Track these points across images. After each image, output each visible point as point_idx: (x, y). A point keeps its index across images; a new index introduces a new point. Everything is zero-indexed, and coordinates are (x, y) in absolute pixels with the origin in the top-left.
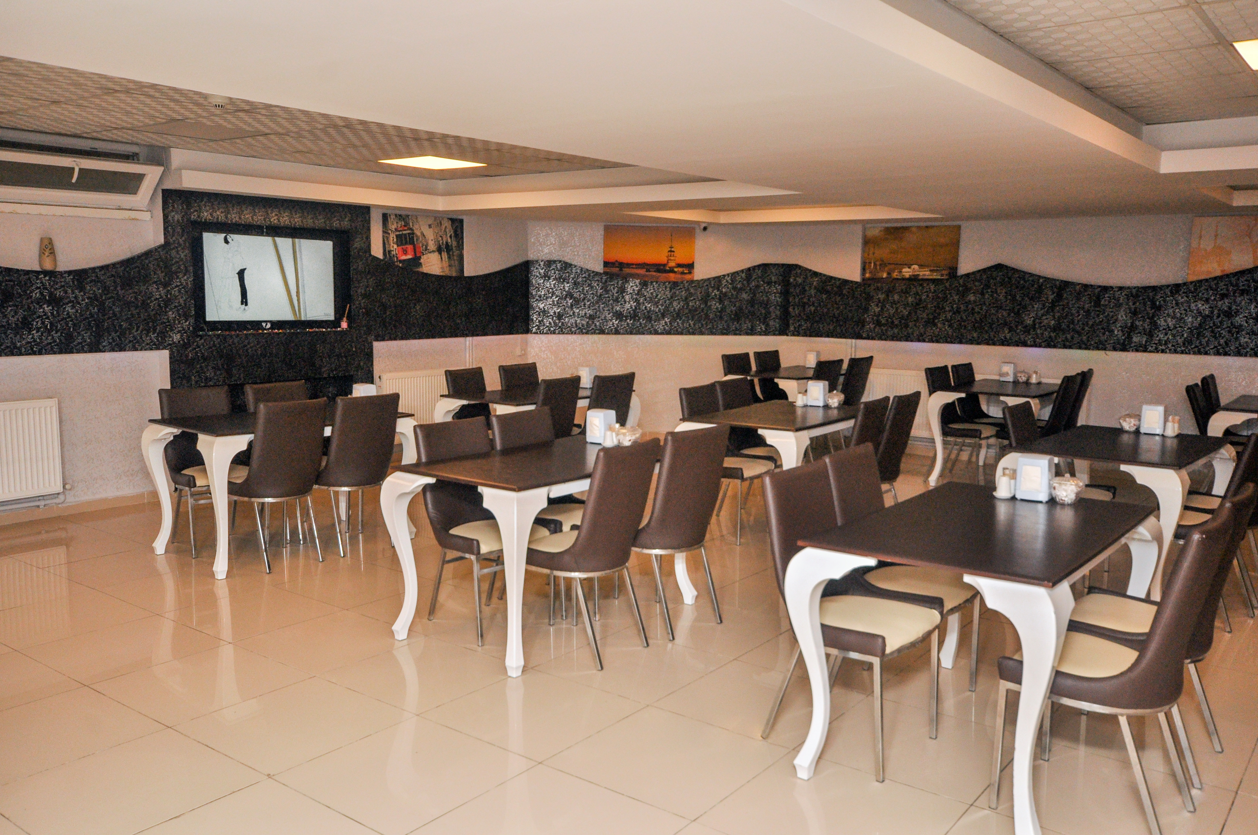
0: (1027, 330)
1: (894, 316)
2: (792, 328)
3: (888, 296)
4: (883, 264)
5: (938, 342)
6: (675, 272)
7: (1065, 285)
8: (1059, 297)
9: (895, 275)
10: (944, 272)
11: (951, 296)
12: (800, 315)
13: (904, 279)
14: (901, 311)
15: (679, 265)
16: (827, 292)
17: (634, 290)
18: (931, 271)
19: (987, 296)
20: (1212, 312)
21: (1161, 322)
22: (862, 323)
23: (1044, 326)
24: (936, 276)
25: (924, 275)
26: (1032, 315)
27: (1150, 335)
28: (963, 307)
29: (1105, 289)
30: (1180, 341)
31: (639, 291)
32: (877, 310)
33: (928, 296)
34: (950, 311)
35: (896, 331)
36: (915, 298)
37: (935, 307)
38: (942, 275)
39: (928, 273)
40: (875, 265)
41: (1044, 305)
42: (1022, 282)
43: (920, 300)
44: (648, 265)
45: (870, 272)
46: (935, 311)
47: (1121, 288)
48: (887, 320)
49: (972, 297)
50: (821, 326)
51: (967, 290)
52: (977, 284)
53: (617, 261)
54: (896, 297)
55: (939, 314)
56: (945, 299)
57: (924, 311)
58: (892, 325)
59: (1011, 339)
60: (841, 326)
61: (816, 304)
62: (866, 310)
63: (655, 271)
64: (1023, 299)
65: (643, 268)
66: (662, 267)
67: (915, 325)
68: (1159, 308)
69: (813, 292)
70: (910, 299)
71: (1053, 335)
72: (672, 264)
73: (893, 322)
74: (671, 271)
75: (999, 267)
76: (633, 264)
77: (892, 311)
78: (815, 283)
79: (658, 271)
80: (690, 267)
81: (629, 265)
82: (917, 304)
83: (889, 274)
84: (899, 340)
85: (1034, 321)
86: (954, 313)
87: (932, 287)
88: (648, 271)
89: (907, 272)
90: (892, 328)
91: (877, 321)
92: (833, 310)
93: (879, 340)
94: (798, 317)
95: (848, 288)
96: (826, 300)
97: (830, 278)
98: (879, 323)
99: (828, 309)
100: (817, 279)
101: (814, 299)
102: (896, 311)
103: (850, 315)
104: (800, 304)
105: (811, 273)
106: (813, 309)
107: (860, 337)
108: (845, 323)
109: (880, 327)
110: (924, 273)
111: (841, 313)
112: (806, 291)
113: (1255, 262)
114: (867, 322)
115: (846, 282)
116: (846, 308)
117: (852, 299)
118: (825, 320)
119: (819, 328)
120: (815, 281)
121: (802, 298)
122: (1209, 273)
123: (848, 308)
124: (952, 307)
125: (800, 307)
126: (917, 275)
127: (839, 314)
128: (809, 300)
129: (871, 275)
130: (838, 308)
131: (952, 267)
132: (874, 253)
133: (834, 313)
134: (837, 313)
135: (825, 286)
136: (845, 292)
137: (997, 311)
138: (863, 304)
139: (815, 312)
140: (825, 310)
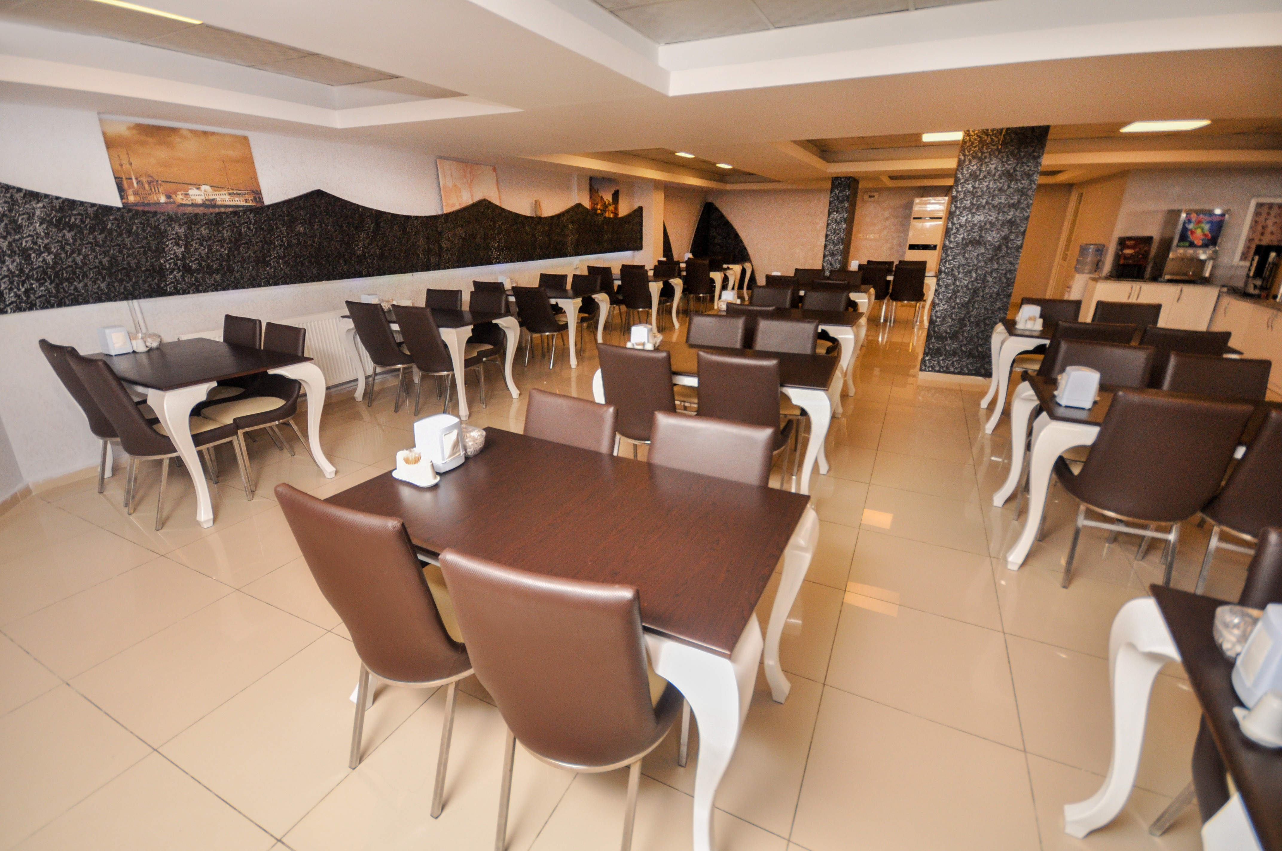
0: (360, 260)
1: (208, 258)
3: (190, 228)
4: (153, 182)
7: (381, 214)
8: (378, 225)
9: (179, 198)
10: (247, 197)
11: (277, 228)
12: (21, 271)
13: (197, 205)
14: (217, 251)
16: (71, 227)
18: (230, 194)
19: (316, 227)
20: (466, 235)
21: (444, 245)
22: (160, 272)
23: (372, 255)
24: (239, 201)
25: (223, 200)
26: (361, 244)
27: (440, 255)
28: (294, 241)
29: (408, 218)
30: (455, 258)
32: (179, 251)
33: (249, 228)
34: (280, 245)
35: (218, 277)
36: (233, 231)
37: (261, 241)
38: (246, 201)
39: (227, 197)
40: (138, 182)
41: (368, 234)
42: (345, 211)
43: (240, 234)
45: (136, 194)
46: (263, 248)
47: (417, 218)
48: (200, 265)
49: (300, 228)
50: (79, 285)
51: (292, 220)
54: (204, 231)
55: (269, 251)
56: (270, 231)
57: (248, 248)
58: (211, 271)
59: (348, 271)
60: (121, 281)
61: (53, 250)
62: (160, 251)
64: (349, 229)
67: (242, 267)
68: (440, 234)
69: (40, 229)
70: (226, 234)
71: (381, 263)
73: (209, 267)
75: (319, 194)
77: (204, 251)
78: (38, 212)
82: (237, 240)
83: (168, 197)
85: (363, 251)
86: (286, 248)
89: (198, 195)
90: (211, 275)
91: (184, 266)
92: (96, 257)
93: (194, 293)
94: (19, 276)
95: (115, 219)
96: (75, 240)
97: (71, 204)
98: (187, 269)
99: (86, 256)
100: (40, 205)
101: (46, 241)
102: (210, 249)
103: (133, 263)
104: (13, 252)
105: (22, 194)
106: (50, 259)
107: (162, 293)
108: (128, 275)
109: (192, 275)
110: (224, 197)
111: (113, 261)
112: (20, 226)
113: (472, 199)
114: (167, 270)
115: (107, 210)
116: (120, 252)
117: (129, 236)
118: (85, 275)
119: (76, 289)
120: (38, 208)
121: (14, 240)
122: (453, 205)
123: (125, 251)
124: (282, 241)
125: (16, 258)
126: (213, 200)
127: (110, 262)
128: (35, 243)
129: (138, 198)
130: (106, 253)
131: (253, 192)
132: (131, 164)
133: (101, 262)
134: (105, 261)
135: (65, 217)
136: (109, 226)
137: (329, 243)
138: (153, 244)
139: (55, 263)
140: (79, 259)
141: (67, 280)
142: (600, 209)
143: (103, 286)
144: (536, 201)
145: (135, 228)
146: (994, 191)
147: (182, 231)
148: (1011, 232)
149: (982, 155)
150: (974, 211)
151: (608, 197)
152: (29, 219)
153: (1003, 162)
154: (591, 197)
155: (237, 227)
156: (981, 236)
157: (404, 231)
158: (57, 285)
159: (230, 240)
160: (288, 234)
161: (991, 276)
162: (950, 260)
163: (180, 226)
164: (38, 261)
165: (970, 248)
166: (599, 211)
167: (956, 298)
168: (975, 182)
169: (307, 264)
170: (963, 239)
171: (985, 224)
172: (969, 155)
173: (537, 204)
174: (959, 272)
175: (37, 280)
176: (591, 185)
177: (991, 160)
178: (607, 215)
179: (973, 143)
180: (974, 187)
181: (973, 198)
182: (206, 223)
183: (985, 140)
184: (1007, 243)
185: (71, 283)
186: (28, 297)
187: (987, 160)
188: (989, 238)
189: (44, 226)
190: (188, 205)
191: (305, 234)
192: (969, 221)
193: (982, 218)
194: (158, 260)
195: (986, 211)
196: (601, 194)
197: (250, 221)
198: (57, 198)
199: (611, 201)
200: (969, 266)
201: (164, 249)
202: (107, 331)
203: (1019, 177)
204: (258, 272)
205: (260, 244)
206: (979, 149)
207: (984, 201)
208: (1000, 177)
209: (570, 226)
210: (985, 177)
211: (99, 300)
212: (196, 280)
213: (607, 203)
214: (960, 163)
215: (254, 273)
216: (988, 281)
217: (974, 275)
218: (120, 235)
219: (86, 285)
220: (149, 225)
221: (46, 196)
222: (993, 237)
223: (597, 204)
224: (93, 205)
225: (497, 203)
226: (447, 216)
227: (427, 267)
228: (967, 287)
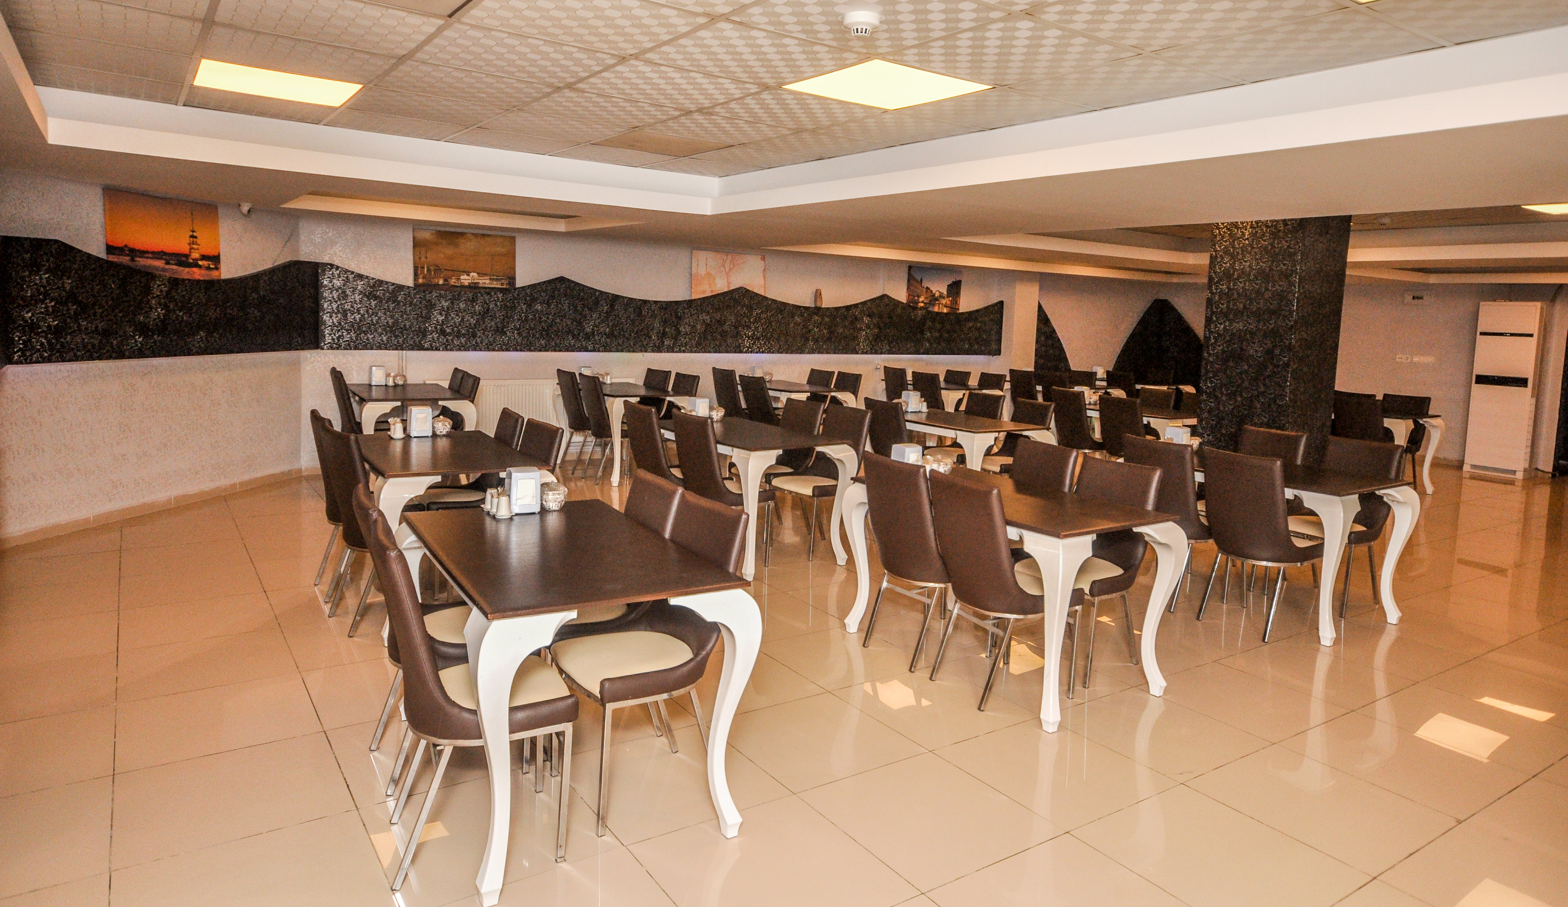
0: (588, 337)
1: (460, 325)
2: (328, 339)
3: (452, 303)
4: (438, 270)
5: (507, 350)
6: (200, 267)
7: (616, 297)
8: (612, 306)
9: (453, 281)
10: (503, 281)
11: (519, 305)
12: (340, 324)
13: (463, 287)
14: (468, 320)
15: (204, 257)
16: (376, 298)
17: (161, 291)
18: (490, 279)
19: (552, 306)
20: (711, 321)
21: (682, 329)
22: (424, 333)
23: (601, 333)
24: (497, 285)
25: (485, 283)
26: (592, 323)
27: (676, 338)
28: (531, 317)
29: (645, 302)
30: (694, 343)
31: (168, 293)
32: (441, 318)
33: (496, 305)
34: (519, 320)
35: (463, 340)
36: (483, 306)
37: (503, 315)
38: (502, 284)
39: (488, 281)
40: (429, 270)
41: (600, 315)
42: (582, 294)
43: (488, 309)
44: (165, 254)
45: (425, 277)
46: (503, 320)
47: (656, 302)
48: (453, 330)
49: (539, 307)
50: (371, 337)
51: (534, 300)
52: (542, 294)
53: (126, 246)
54: (462, 305)
55: (508, 323)
56: (513, 308)
57: (492, 320)
58: (459, 335)
59: (574, 345)
60: (397, 337)
61: (362, 312)
62: (428, 318)
63: (176, 264)
64: (583, 309)
65: (161, 259)
66: (184, 259)
67: (484, 334)
68: (679, 318)
69: (357, 298)
71: (609, 340)
72: (195, 255)
73: (459, 331)
74: (195, 265)
75: (562, 279)
76: (147, 252)
77: (458, 320)
78: (359, 287)
79: (181, 264)
80: (216, 259)
81: (143, 253)
82: (485, 313)
83: (445, 280)
84: (467, 349)
85: (593, 329)
86: (523, 322)
87: (500, 296)
88: (168, 263)
89: (465, 280)
90: (459, 338)
91: (441, 330)
92: (386, 319)
93: (443, 350)
94: (337, 327)
95: (404, 294)
96: (376, 307)
97: (381, 282)
98: (443, 332)
99: (379, 318)
100: (362, 283)
101: (359, 306)
102: (463, 319)
103: (408, 324)
104: (339, 311)
105: (353, 276)
106: (358, 317)
107: (421, 348)
108: (402, 333)
109: (445, 336)
110: (484, 281)
111: (396, 322)
112: (347, 296)
113: (728, 286)
114: (429, 331)
115: (401, 287)
116: (402, 316)
117: (410, 306)
118: (376, 330)
119: (368, 339)
120: (360, 285)
121: (341, 304)
122: (704, 292)
123: (405, 316)
124: (520, 316)
125: (339, 315)
126: (476, 283)
127: (393, 323)
128: (352, 307)
129: (425, 281)
130: (392, 317)
131: (509, 278)
132: (426, 258)
133: (387, 322)
134: (391, 321)
135: (374, 291)
136: (400, 298)
137: (562, 320)
138: (424, 312)
139: (361, 320)
140: (375, 319)
141: (364, 332)
142: (923, 302)
143: (385, 338)
144: (817, 290)
145: (415, 300)
146: (1250, 294)
147: (446, 304)
148: (1275, 346)
149: (1234, 250)
150: (1231, 317)
151: (939, 287)
152: (353, 291)
153: (1256, 259)
154: (908, 289)
155: (487, 304)
156: (1242, 349)
157: (640, 314)
158: (358, 334)
159: (480, 313)
160: (527, 310)
161: (1259, 402)
162: (1211, 377)
163: (446, 301)
164: (350, 318)
165: (1231, 364)
166: (922, 305)
167: (1221, 427)
168: (1229, 282)
169: (537, 336)
170: (1223, 351)
171: (1245, 334)
172: (1220, 251)
173: (818, 294)
174: (1222, 393)
175: (347, 330)
176: (909, 275)
177: (1244, 256)
178: (936, 309)
179: (1223, 237)
180: (1229, 289)
181: (1229, 302)
182: (465, 300)
183: (1236, 234)
184: (1272, 358)
185: (366, 334)
186: (339, 340)
187: (1240, 257)
188: (1251, 352)
189: (360, 296)
190: (457, 286)
191: (541, 311)
192: (1227, 329)
193: (1240, 326)
194: (425, 324)
195: (1245, 318)
196: (926, 284)
197: (498, 299)
198: (373, 279)
199: (945, 293)
200: (1233, 387)
201: (430, 316)
202: (374, 368)
203: (1276, 278)
204: (495, 338)
205: (502, 317)
206: (1230, 243)
207: (1241, 306)
208: (1256, 278)
209: (866, 320)
210: (1239, 277)
211: (379, 348)
212: (447, 340)
213: (937, 294)
214: (1213, 259)
215: (491, 339)
216: (1256, 408)
217: (1239, 399)
218: (405, 305)
219: (374, 337)
220: (425, 299)
221: (367, 277)
222: (1256, 351)
223: (919, 297)
224: (393, 284)
225: (761, 292)
226: (690, 302)
227: (658, 349)
228: (1232, 412)
